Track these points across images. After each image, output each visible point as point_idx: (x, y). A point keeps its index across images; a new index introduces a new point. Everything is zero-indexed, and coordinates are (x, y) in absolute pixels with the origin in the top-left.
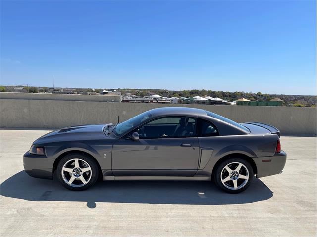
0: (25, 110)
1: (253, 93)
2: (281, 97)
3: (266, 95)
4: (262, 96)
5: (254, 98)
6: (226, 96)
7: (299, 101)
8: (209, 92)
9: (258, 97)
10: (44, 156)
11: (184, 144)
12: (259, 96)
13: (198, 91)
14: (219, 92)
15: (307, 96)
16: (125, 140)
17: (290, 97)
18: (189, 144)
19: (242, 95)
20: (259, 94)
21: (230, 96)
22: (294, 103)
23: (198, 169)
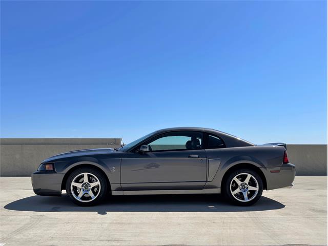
0: (18, 156)
10: (53, 172)
11: (191, 156)
16: (133, 153)
18: (197, 156)
23: (206, 181)
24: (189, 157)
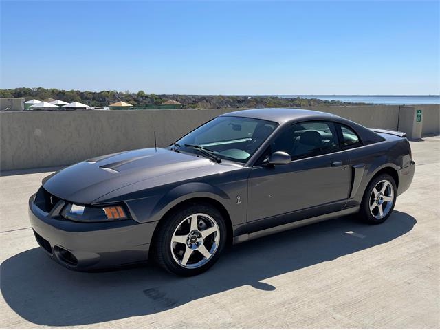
1: (131, 92)
2: (174, 97)
3: (152, 95)
4: (147, 97)
5: (135, 100)
6: (87, 99)
7: (199, 103)
8: (53, 91)
9: (141, 99)
12: (142, 97)
13: (29, 89)
14: (72, 91)
15: (209, 96)
17: (188, 97)
19: (115, 97)
20: (141, 94)
21: (94, 99)
22: (194, 108)
24: (332, 165)
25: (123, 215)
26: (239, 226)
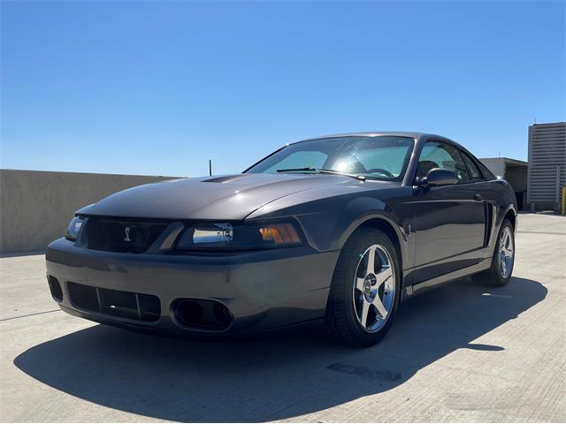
10: (300, 249)
24: (475, 197)
25: (297, 240)
26: (411, 270)
